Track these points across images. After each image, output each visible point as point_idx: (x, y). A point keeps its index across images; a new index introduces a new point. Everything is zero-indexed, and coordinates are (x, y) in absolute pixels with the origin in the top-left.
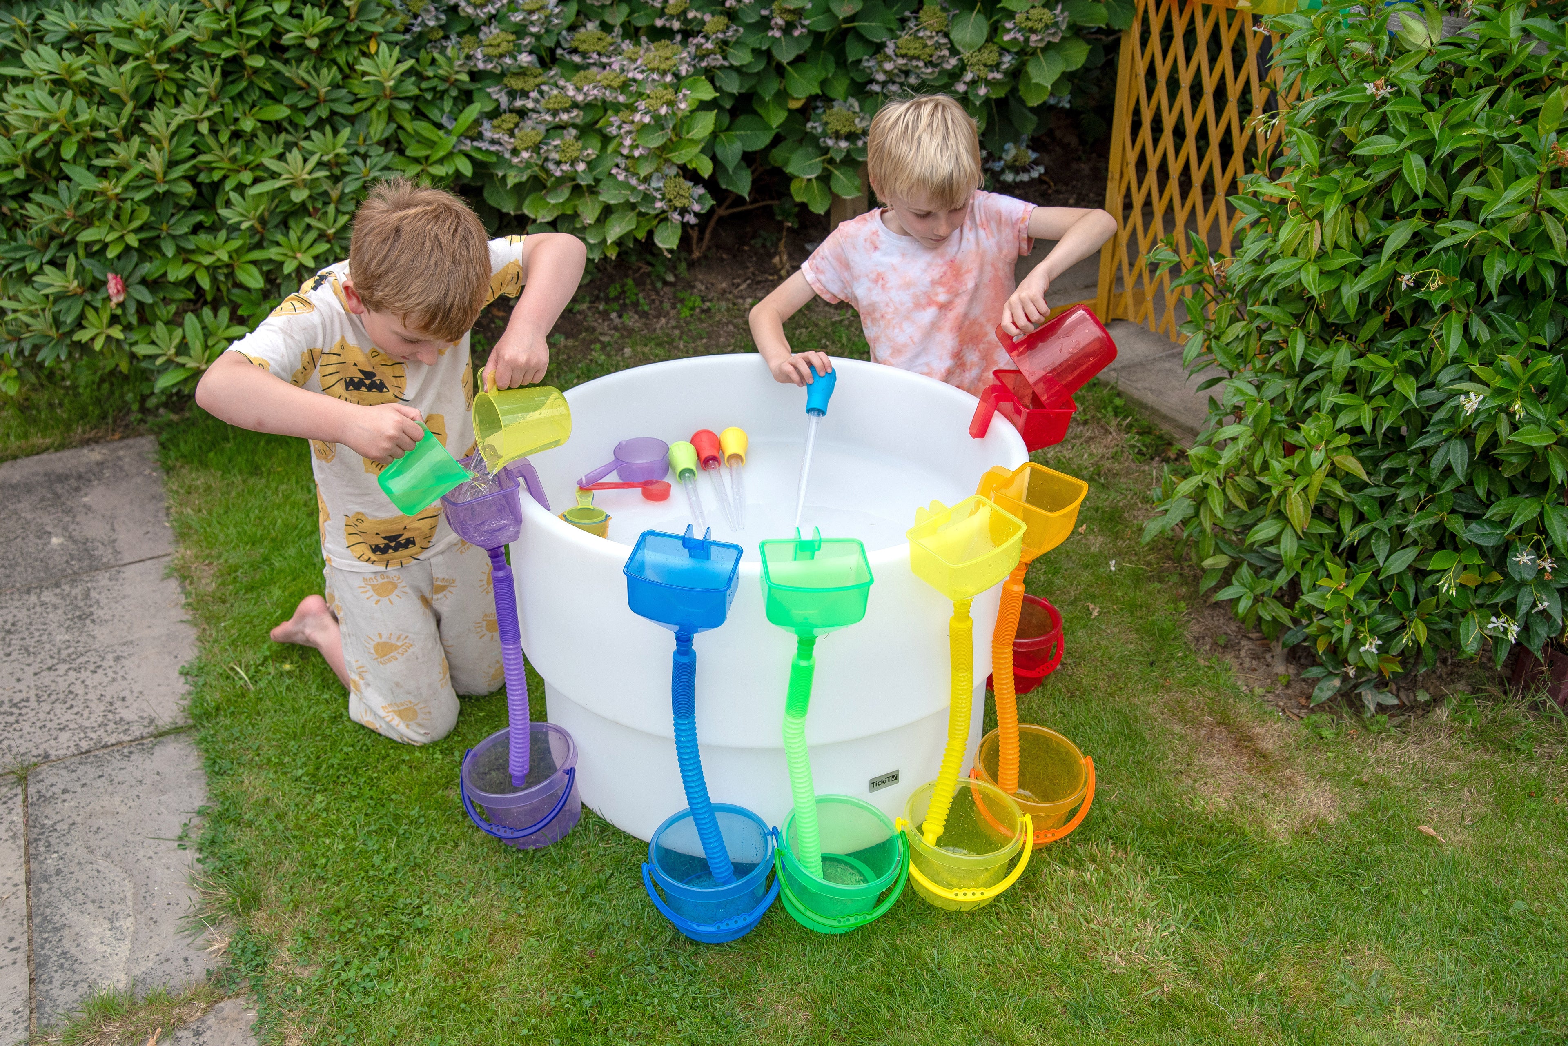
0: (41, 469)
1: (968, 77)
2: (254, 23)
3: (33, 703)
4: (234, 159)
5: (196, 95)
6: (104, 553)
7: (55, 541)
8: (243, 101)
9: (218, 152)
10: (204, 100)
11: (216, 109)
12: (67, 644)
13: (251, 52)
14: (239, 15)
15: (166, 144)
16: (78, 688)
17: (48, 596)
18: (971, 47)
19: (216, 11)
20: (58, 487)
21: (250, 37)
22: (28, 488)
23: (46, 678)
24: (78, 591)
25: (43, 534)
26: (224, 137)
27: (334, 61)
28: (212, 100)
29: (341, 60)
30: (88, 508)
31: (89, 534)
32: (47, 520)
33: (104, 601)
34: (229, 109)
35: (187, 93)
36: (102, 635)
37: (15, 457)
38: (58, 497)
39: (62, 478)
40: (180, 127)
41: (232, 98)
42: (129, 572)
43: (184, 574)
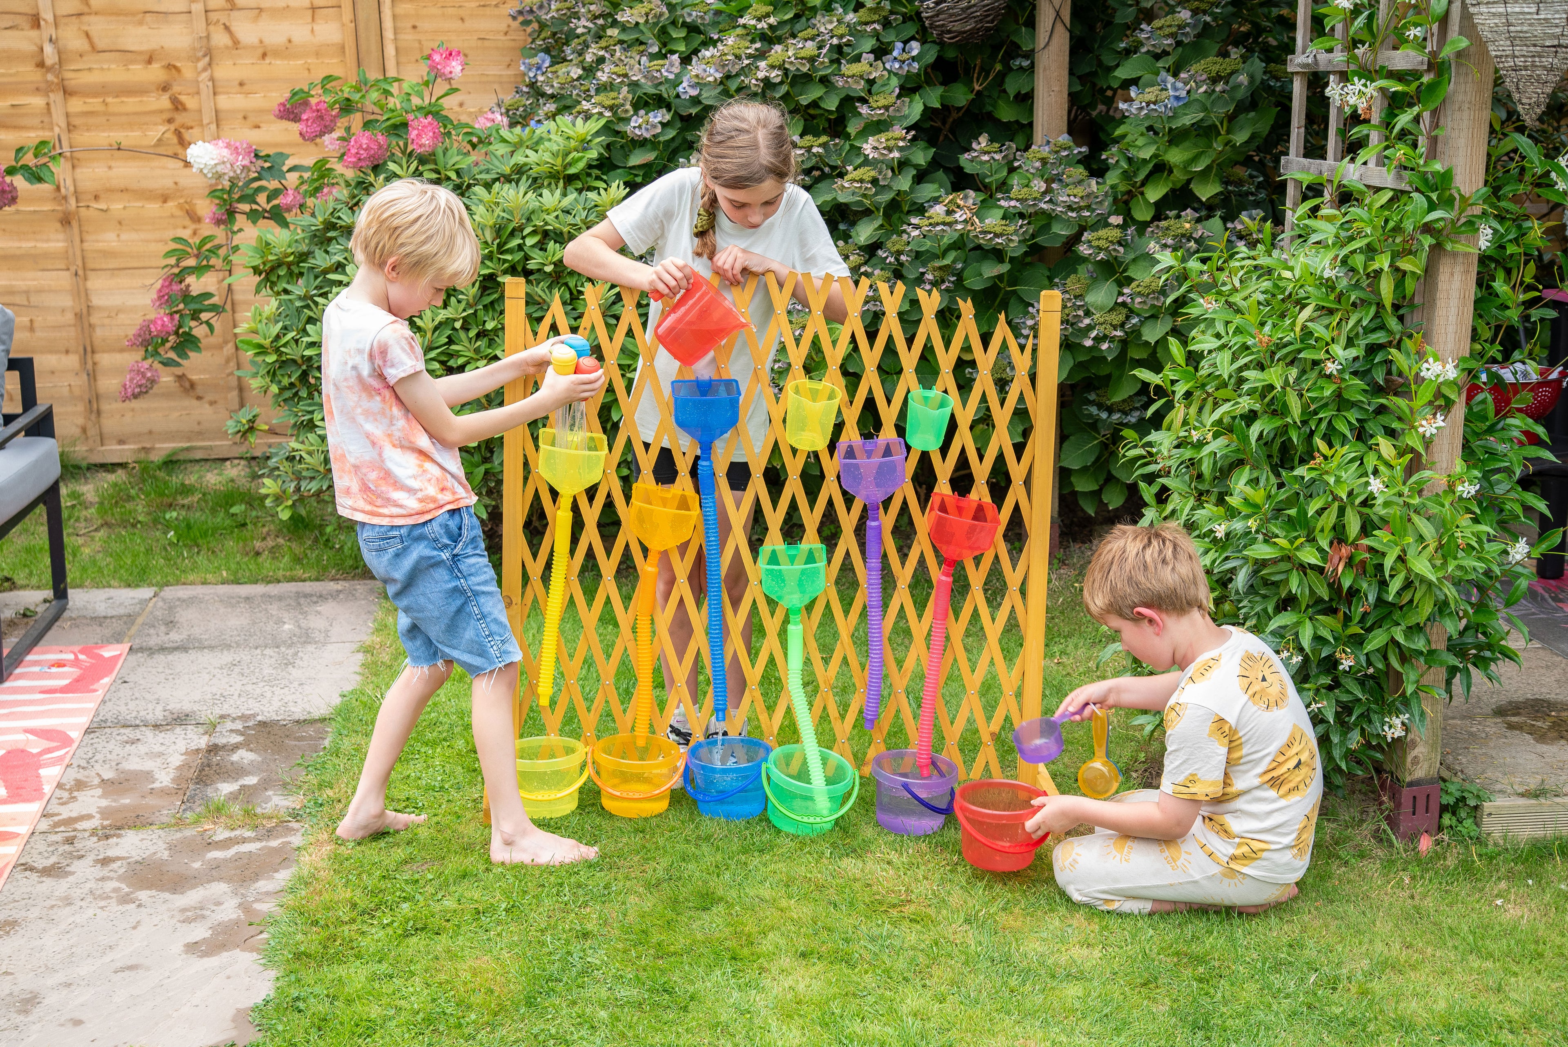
0: (294, 590)
1: (1094, 334)
2: (510, 251)
3: (236, 697)
4: (477, 351)
5: (459, 302)
6: (317, 635)
7: (286, 627)
8: (494, 310)
9: (467, 344)
10: (463, 305)
11: (471, 311)
12: (271, 675)
13: (505, 272)
14: (499, 246)
15: (429, 335)
16: (268, 694)
17: (268, 651)
18: (1101, 309)
19: (486, 242)
20: (302, 600)
21: (505, 261)
22: (280, 598)
23: (249, 688)
24: (291, 651)
25: (280, 622)
26: (472, 333)
27: (566, 284)
28: (469, 305)
29: (572, 284)
30: (319, 613)
31: (312, 625)
32: (286, 616)
33: (305, 657)
34: (481, 313)
35: (453, 299)
36: (295, 673)
37: (279, 581)
38: (299, 604)
39: (306, 596)
40: (440, 324)
41: (485, 306)
42: (330, 647)
43: (368, 650)
